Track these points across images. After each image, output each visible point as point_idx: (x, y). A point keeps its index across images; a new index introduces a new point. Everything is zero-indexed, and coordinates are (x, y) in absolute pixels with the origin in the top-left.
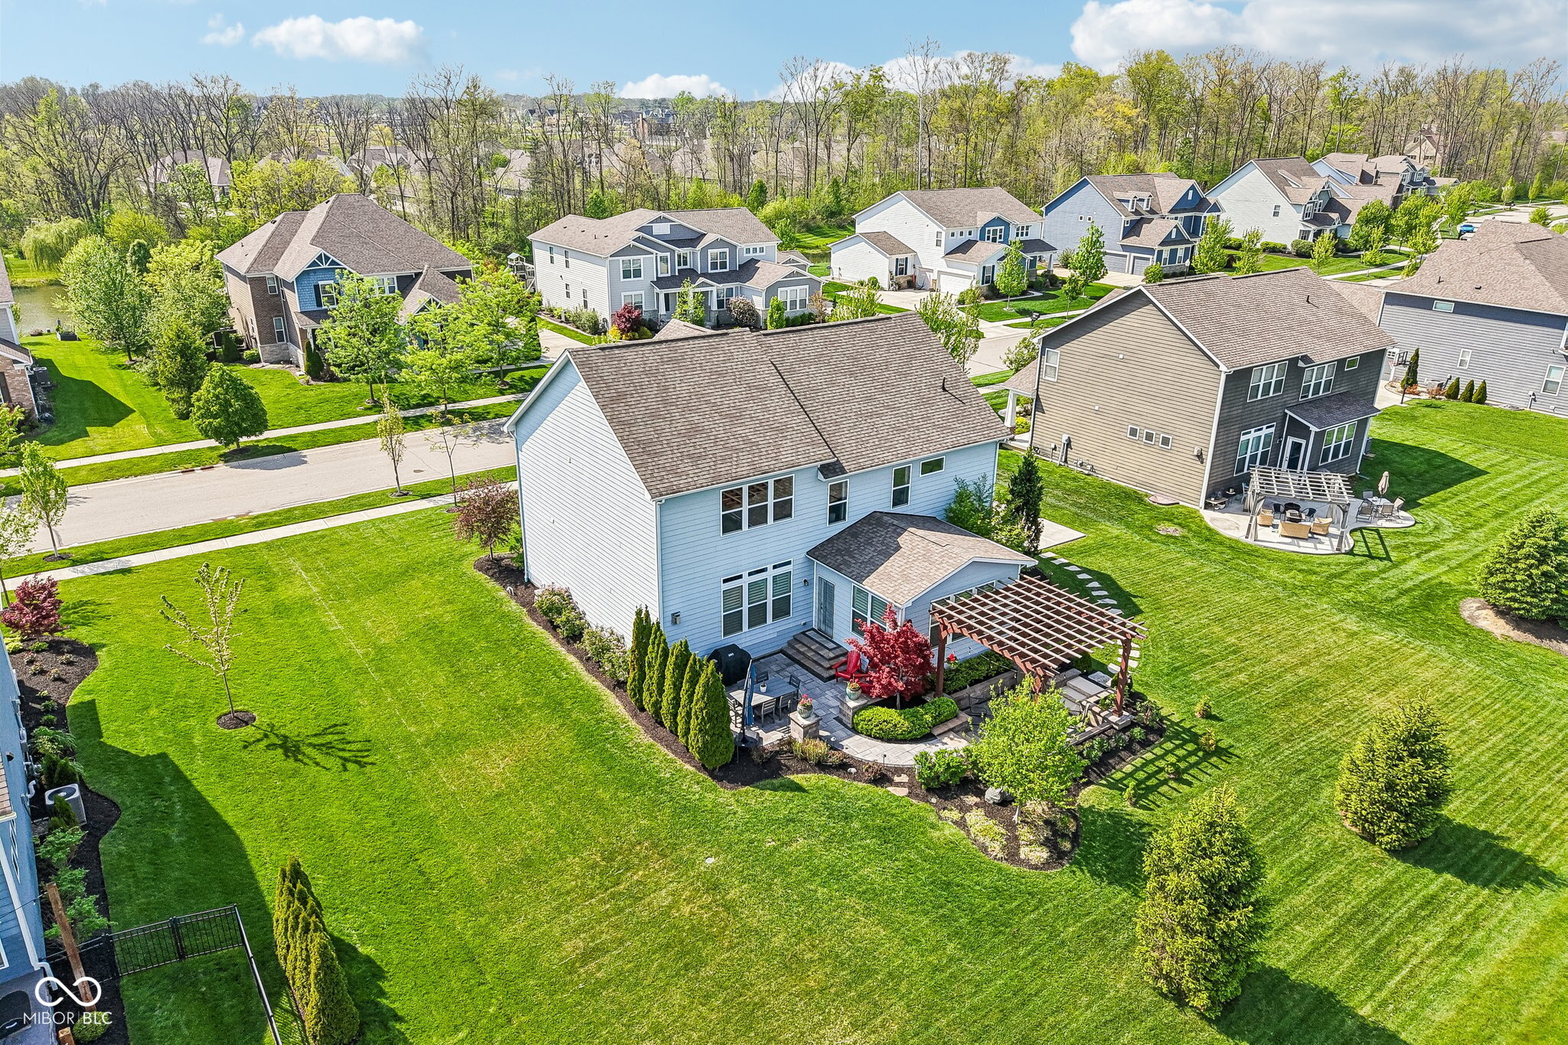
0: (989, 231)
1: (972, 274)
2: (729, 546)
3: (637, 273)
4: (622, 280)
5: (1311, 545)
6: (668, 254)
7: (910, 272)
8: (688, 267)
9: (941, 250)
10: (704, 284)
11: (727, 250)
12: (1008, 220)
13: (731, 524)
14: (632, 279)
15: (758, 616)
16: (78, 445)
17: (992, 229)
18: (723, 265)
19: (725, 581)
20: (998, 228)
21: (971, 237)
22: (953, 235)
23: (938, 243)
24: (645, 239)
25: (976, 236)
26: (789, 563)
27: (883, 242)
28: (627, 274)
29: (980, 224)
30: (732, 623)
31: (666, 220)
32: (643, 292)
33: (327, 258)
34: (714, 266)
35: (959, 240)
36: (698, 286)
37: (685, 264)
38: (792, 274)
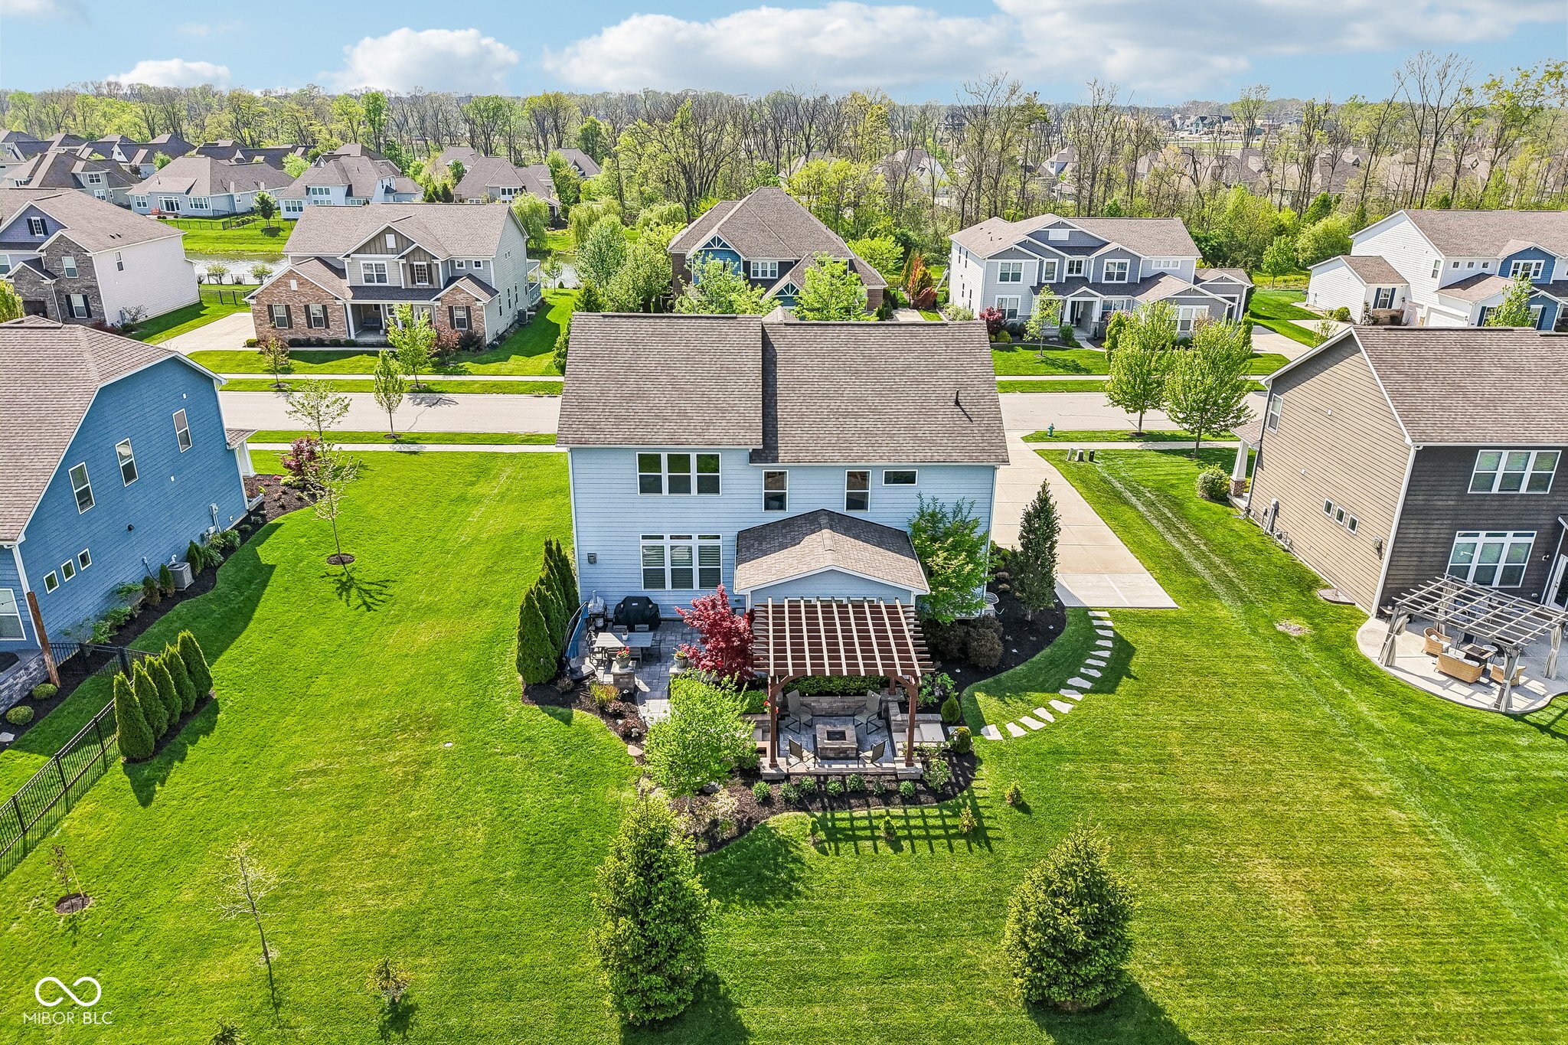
0: (1517, 266)
1: (1463, 314)
2: (648, 506)
3: (1016, 277)
4: (998, 282)
5: (1467, 691)
6: (1057, 261)
7: (1397, 305)
8: (1081, 275)
9: (1436, 283)
10: (1085, 294)
11: (1128, 261)
12: (1554, 254)
13: (650, 486)
14: (1010, 282)
15: (682, 578)
16: (493, 367)
17: (1522, 262)
18: (1121, 276)
19: (644, 537)
20: (1534, 262)
21: (1486, 271)
22: (1456, 265)
23: (1434, 274)
24: (1035, 244)
25: (1494, 267)
26: (718, 537)
27: (1372, 269)
28: (1004, 277)
29: (1504, 253)
30: (654, 578)
31: (1064, 226)
32: (1019, 297)
33: (720, 240)
34: (1109, 276)
35: (1465, 272)
36: (1078, 295)
37: (1079, 271)
38: (1188, 291)
